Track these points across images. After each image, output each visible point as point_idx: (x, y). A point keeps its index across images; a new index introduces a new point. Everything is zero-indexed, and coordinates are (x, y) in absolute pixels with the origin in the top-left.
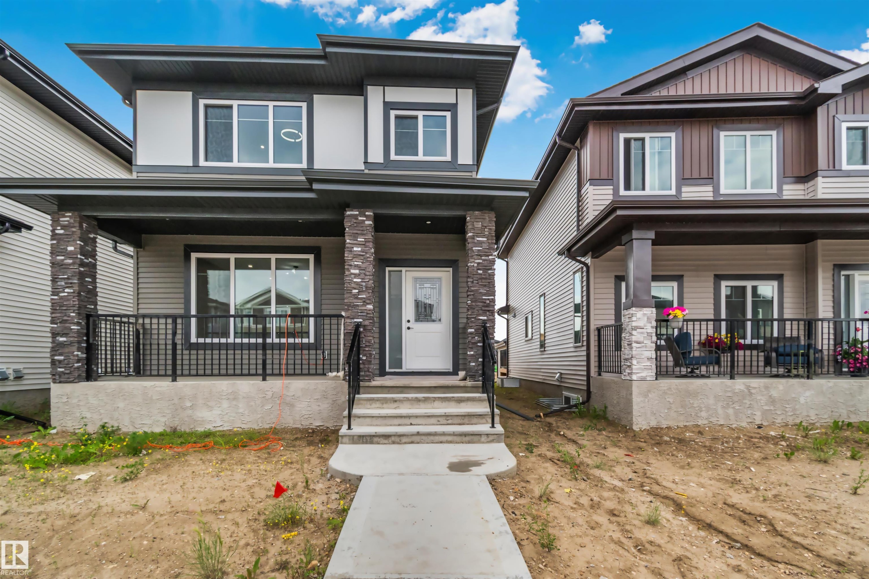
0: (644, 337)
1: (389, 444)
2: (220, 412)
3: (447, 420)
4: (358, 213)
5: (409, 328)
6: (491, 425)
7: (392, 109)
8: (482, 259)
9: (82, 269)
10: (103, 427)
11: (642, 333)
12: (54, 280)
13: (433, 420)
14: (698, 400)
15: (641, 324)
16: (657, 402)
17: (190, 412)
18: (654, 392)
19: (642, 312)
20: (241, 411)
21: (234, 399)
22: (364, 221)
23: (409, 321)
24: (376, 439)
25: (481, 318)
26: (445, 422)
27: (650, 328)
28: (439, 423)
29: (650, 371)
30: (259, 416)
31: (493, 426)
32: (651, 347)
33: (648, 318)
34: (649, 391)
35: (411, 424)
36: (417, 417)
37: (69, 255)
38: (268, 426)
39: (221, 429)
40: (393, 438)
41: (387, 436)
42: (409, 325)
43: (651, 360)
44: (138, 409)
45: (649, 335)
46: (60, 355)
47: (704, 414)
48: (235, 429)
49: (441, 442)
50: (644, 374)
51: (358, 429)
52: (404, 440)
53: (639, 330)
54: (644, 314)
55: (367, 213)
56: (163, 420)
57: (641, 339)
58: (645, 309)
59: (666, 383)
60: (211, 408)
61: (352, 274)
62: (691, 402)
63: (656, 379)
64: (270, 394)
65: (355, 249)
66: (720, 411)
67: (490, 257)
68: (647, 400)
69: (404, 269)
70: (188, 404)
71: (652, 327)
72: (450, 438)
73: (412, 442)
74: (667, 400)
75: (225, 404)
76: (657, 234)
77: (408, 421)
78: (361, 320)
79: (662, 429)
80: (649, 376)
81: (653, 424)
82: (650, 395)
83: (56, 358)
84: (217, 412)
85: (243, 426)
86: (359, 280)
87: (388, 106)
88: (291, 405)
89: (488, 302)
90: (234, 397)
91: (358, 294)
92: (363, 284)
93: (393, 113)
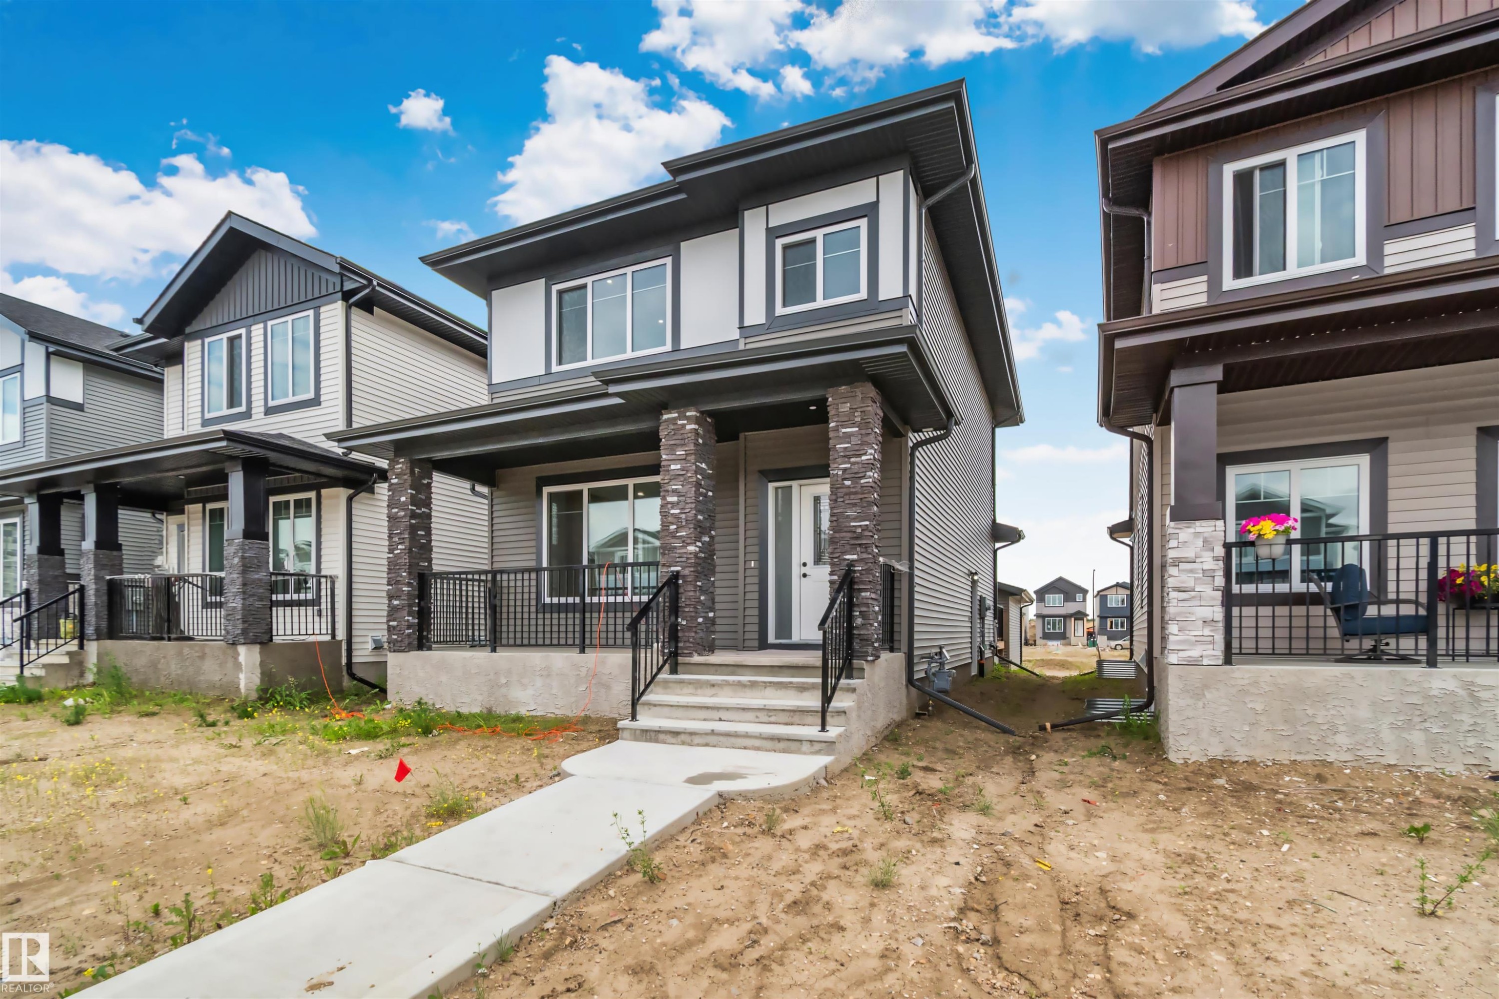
0: (1196, 579)
1: (678, 744)
2: (533, 692)
3: (770, 716)
4: (676, 415)
5: (805, 575)
6: (820, 728)
7: (777, 237)
8: (849, 463)
9: (413, 521)
10: (419, 703)
11: (1191, 571)
12: (390, 537)
13: (750, 716)
14: (1328, 710)
15: (1190, 553)
16: (1225, 709)
17: (506, 691)
18: (1218, 690)
19: (1192, 530)
20: (554, 691)
21: (548, 675)
22: (684, 426)
23: (805, 565)
24: (662, 737)
25: (847, 557)
26: (766, 719)
27: (1208, 560)
28: (757, 720)
29: (1211, 646)
30: (573, 699)
31: (823, 729)
32: (1214, 599)
33: (1205, 541)
34: (1206, 686)
35: (720, 720)
36: (728, 709)
37: (402, 506)
38: (583, 714)
39: (534, 714)
40: (683, 737)
41: (675, 733)
42: (804, 570)
43: (1214, 624)
44: (458, 684)
45: (1208, 574)
46: (394, 620)
47: (1342, 739)
48: (549, 715)
49: (745, 748)
50: (1195, 653)
51: (646, 720)
52: (697, 740)
53: (1183, 566)
54: (1196, 535)
55: (688, 414)
56: (480, 698)
57: (1190, 583)
58: (1198, 523)
59: (1246, 672)
60: (525, 687)
61: (669, 503)
62: (1310, 712)
63: (1225, 663)
64: (584, 672)
65: (673, 467)
66: (1387, 735)
67: (864, 458)
68: (1200, 704)
69: (795, 484)
70: (504, 681)
71: (1216, 559)
72: (757, 743)
73: (707, 745)
74: (1250, 706)
75: (539, 682)
76: (1227, 370)
77: (716, 715)
78: (679, 568)
79: (1233, 763)
80: (1207, 656)
81: (1217, 751)
82: (1208, 696)
83: (391, 623)
84: (530, 691)
85: (557, 712)
86: (678, 511)
87: (773, 234)
88: (608, 687)
89: (859, 530)
90: (547, 673)
91: (677, 530)
92: (683, 516)
93: (779, 243)
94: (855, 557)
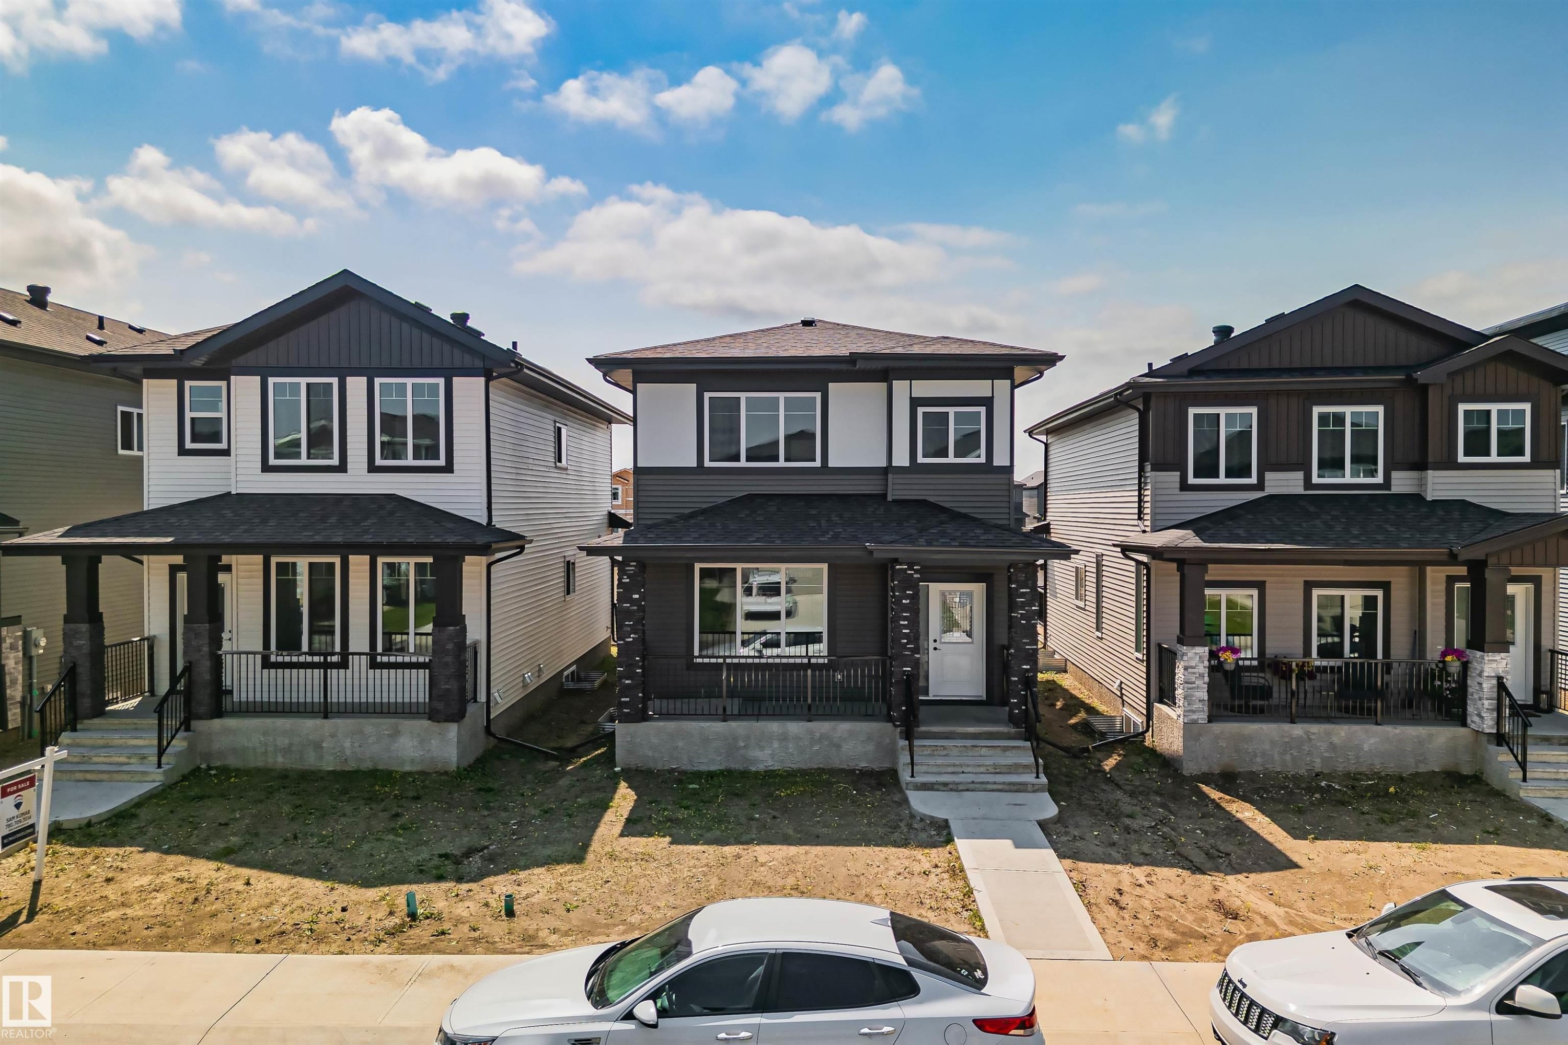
0: (1196, 677)
1: (948, 791)
2: (770, 752)
3: (996, 769)
4: (906, 567)
5: (936, 649)
6: (1035, 776)
7: (918, 406)
11: (1194, 673)
14: (1253, 746)
15: (1194, 664)
16: (1207, 746)
17: (742, 752)
18: (1205, 737)
19: (1195, 651)
20: (790, 751)
21: (784, 740)
22: (913, 575)
23: (935, 641)
24: (936, 787)
25: (1024, 667)
27: (1202, 668)
29: (1202, 714)
30: (808, 756)
31: (1037, 776)
32: (1204, 688)
33: (1201, 658)
34: (1200, 735)
35: (964, 773)
37: (635, 602)
38: (816, 766)
39: (771, 768)
40: (951, 786)
42: (935, 646)
43: (1204, 701)
44: (696, 748)
45: (1201, 676)
46: (626, 696)
47: (1259, 760)
48: (785, 769)
50: (1195, 717)
51: (919, 776)
52: (961, 787)
53: (1190, 670)
54: (1197, 653)
55: (914, 567)
57: (1193, 680)
58: (1197, 648)
59: (1217, 727)
60: (762, 748)
62: (1246, 747)
63: (1209, 721)
64: (818, 735)
66: (1276, 757)
68: (1196, 744)
69: (930, 584)
70: (742, 744)
71: (1205, 667)
74: (1220, 745)
75: (776, 745)
77: (960, 770)
78: (910, 669)
79: (1213, 775)
80: (1200, 719)
81: (1205, 769)
82: (1202, 739)
83: (622, 699)
84: (768, 752)
85: (793, 766)
86: (907, 631)
87: (915, 402)
88: (838, 747)
89: (1031, 651)
90: (784, 738)
91: (907, 643)
92: (912, 634)
93: (921, 410)
94: (1029, 667)
